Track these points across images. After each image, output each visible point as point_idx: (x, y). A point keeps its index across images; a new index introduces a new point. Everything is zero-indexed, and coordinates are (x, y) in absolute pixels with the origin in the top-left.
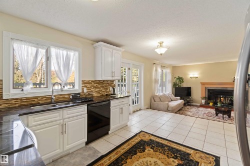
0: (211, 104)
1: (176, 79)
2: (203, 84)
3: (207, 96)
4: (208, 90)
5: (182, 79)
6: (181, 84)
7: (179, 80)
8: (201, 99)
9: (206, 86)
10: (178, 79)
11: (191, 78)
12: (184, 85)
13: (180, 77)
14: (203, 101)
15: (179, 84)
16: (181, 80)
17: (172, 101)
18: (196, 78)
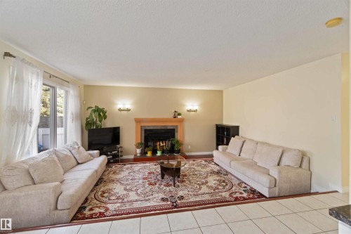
0: (149, 154)
1: (90, 110)
2: (138, 121)
3: (143, 141)
4: (146, 131)
5: (104, 113)
6: (100, 121)
7: (96, 114)
8: (134, 147)
9: (143, 124)
10: (95, 111)
11: (120, 110)
12: (108, 124)
13: (101, 107)
14: (139, 151)
15: (98, 122)
16: (101, 113)
17: (78, 164)
18: (128, 110)
